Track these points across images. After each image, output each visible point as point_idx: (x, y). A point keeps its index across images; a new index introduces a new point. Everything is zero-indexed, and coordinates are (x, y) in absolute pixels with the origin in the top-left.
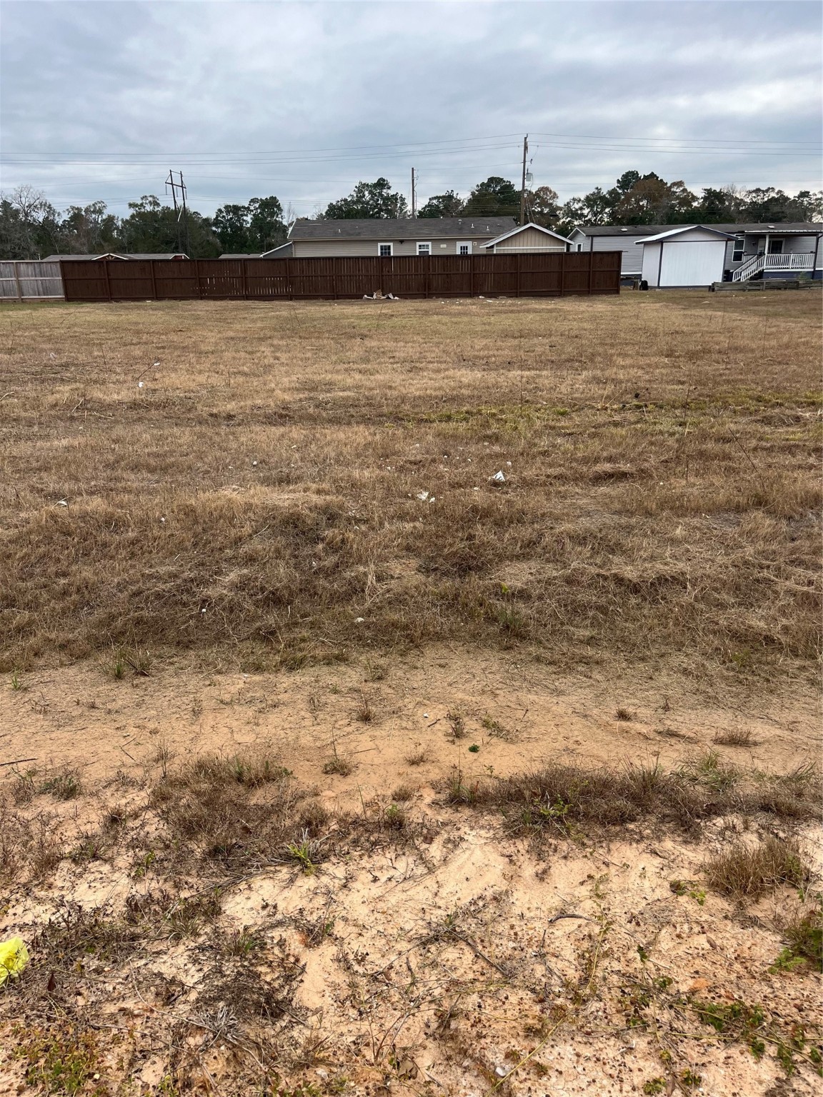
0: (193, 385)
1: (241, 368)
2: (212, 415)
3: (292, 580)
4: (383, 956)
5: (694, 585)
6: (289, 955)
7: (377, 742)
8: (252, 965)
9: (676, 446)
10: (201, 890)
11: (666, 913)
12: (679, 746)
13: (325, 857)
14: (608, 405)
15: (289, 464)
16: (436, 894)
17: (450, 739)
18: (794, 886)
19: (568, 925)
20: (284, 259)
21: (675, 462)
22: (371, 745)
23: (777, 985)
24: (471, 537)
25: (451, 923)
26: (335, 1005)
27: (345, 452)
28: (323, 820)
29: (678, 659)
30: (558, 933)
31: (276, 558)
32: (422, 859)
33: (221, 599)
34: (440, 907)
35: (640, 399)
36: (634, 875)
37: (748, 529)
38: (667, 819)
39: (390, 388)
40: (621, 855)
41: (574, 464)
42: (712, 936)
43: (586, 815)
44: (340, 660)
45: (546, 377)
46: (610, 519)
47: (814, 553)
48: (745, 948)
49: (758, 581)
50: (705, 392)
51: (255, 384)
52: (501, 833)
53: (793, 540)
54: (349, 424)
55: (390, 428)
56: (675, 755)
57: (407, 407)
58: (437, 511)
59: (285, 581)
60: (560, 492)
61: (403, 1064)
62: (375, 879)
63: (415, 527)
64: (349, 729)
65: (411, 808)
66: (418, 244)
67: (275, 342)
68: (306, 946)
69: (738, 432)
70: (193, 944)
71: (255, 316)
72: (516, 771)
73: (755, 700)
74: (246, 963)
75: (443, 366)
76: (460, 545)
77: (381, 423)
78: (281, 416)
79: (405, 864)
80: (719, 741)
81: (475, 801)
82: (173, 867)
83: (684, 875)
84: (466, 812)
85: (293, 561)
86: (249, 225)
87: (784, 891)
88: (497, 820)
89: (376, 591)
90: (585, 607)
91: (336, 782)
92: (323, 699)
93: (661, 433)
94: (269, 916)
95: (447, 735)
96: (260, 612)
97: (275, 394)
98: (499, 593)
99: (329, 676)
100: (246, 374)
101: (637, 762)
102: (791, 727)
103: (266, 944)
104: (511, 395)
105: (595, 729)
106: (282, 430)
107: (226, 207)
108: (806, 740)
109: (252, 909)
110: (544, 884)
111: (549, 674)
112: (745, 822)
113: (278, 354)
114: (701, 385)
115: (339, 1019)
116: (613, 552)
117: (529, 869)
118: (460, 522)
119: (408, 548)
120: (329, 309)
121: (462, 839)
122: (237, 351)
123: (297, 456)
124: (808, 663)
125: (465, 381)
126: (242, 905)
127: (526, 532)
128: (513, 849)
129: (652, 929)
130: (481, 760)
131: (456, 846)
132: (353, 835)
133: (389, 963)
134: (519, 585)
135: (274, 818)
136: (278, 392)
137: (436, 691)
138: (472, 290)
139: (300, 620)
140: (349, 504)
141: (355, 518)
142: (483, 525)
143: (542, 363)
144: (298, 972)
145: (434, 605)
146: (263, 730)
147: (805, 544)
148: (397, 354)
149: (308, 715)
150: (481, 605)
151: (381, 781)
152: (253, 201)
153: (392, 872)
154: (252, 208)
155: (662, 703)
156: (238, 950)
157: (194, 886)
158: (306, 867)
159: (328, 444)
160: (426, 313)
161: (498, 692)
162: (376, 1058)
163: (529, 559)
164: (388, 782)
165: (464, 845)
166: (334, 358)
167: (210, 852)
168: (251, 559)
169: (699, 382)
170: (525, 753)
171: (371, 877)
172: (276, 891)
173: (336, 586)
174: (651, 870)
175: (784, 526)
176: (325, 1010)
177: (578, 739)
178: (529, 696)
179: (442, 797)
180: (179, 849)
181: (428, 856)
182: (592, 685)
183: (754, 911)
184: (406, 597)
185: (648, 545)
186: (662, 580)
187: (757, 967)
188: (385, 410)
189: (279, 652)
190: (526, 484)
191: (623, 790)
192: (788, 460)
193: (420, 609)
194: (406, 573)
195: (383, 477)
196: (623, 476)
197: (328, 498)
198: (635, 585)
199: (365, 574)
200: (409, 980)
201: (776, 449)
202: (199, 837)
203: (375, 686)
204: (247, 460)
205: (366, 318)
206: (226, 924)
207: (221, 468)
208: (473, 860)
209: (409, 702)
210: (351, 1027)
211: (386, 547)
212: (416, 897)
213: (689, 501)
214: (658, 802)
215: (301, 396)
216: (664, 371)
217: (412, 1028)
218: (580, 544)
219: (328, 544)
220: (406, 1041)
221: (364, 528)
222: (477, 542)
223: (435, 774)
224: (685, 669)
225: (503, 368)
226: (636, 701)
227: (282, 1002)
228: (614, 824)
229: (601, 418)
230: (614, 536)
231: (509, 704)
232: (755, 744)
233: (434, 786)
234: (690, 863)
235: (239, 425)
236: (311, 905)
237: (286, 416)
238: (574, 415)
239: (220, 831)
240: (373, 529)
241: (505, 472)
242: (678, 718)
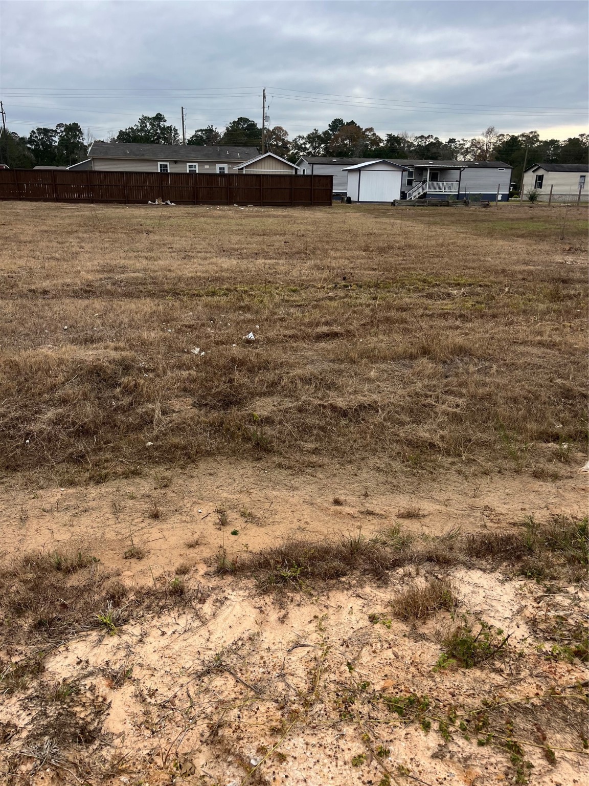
0: (15, 268)
1: (53, 255)
2: (30, 291)
3: (96, 416)
4: (169, 689)
5: (383, 410)
6: (98, 696)
7: (164, 533)
8: (70, 707)
9: (371, 314)
10: (29, 655)
11: (366, 637)
12: (375, 521)
13: (126, 621)
14: (325, 285)
15: (92, 328)
16: (208, 640)
17: (218, 527)
18: (448, 611)
19: (301, 652)
20: (86, 172)
21: (370, 325)
22: (159, 535)
23: (438, 680)
24: (231, 381)
25: (219, 659)
26: (134, 729)
27: (136, 319)
28: (124, 593)
29: (374, 461)
30: (293, 659)
31: (84, 400)
32: (198, 616)
33: (41, 432)
34: (211, 649)
35: (346, 281)
36: (345, 612)
37: (417, 370)
38: (367, 572)
39: (169, 270)
40: (337, 600)
41: (302, 327)
42: (396, 649)
43: (312, 574)
44: (136, 474)
45: (282, 265)
46: (327, 366)
47: (460, 386)
48: (417, 656)
49: (425, 405)
50: (390, 276)
51: (65, 267)
52: (254, 592)
53: (447, 377)
54: (139, 297)
55: (170, 301)
56: (372, 527)
57: (182, 285)
58: (206, 362)
59: (91, 416)
60: (293, 347)
61: (185, 766)
62: (163, 634)
63: (190, 374)
64: (143, 525)
65: (189, 579)
66: (188, 164)
67: (81, 235)
68: (111, 688)
69: (411, 304)
70: (23, 696)
71: (64, 215)
72: (264, 546)
73: (424, 486)
74: (65, 706)
75: (209, 255)
76: (223, 387)
77: (163, 297)
78: (86, 292)
79: (185, 621)
80: (401, 516)
81: (236, 570)
82: (6, 639)
83: (378, 609)
84: (229, 579)
85: (97, 401)
86: (57, 144)
87: (441, 614)
88: (251, 583)
89: (161, 422)
90: (311, 428)
91: (133, 565)
92: (123, 504)
93: (361, 305)
94: (83, 669)
95: (215, 524)
96: (72, 441)
97: (81, 274)
98: (252, 420)
99: (127, 487)
100: (57, 259)
101: (346, 534)
102: (446, 503)
103: (80, 690)
104: (258, 277)
105: (318, 512)
106: (86, 302)
107: (38, 129)
108: (455, 511)
109: (69, 665)
110: (285, 625)
111: (287, 476)
112: (417, 570)
113: (83, 244)
114: (387, 271)
115: (137, 739)
116: (329, 388)
117: (274, 615)
118: (224, 370)
119: (185, 390)
120: (122, 210)
121: (226, 598)
122: (50, 241)
123: (99, 322)
124: (456, 460)
125: (225, 266)
126: (61, 663)
127: (271, 376)
128: (262, 602)
129: (356, 649)
130: (240, 540)
131: (222, 604)
132: (147, 602)
133: (173, 693)
134: (266, 414)
135: (86, 595)
136: (83, 273)
137: (208, 492)
138: (229, 200)
139: (104, 446)
140: (140, 357)
141: (144, 368)
142: (240, 371)
143: (280, 254)
144: (105, 708)
145: (205, 431)
146: (77, 530)
147: (453, 380)
148: (174, 246)
149: (111, 516)
150: (239, 429)
151: (167, 561)
152: (59, 125)
153: (176, 627)
154: (59, 131)
155: (363, 492)
156: (59, 697)
157: (24, 652)
158: (111, 630)
159: (123, 313)
160: (195, 215)
161: (252, 491)
162: (164, 763)
163: (272, 395)
164: (172, 561)
165: (228, 603)
166: (126, 248)
167: (35, 625)
168: (64, 401)
169: (385, 269)
170: (270, 533)
171: (160, 632)
172: (88, 650)
173: (131, 419)
174: (356, 608)
175: (440, 368)
176: (126, 733)
177: (308, 520)
178: (274, 492)
179: (212, 569)
180: (10, 625)
181: (201, 613)
182: (317, 482)
183: (423, 630)
184: (184, 425)
185: (352, 383)
186: (362, 407)
187: (425, 668)
188: (166, 287)
189: (88, 470)
190: (270, 341)
191: (339, 555)
192: (442, 323)
193: (194, 434)
194: (184, 408)
195: (165, 338)
196: (335, 335)
197: (123, 353)
198: (344, 411)
199: (153, 410)
200: (189, 704)
201: (435, 316)
202: (27, 614)
203: (162, 492)
204: (59, 325)
205: (150, 218)
206: (49, 678)
207: (38, 331)
208: (234, 613)
209: (187, 503)
210: (146, 743)
211: (169, 389)
212: (194, 644)
213: (379, 352)
214: (361, 561)
215: (102, 276)
216: (362, 261)
217: (191, 738)
218: (307, 384)
219: (124, 388)
220: (186, 748)
221: (151, 375)
222: (236, 384)
223: (206, 553)
224: (378, 468)
225: (252, 258)
226: (346, 491)
227: (94, 731)
228: (332, 579)
229: (321, 295)
230: (330, 377)
231: (260, 499)
232: (424, 516)
233: (206, 562)
234: (381, 601)
235: (53, 298)
236: (115, 658)
237: (89, 291)
238: (302, 292)
239: (43, 609)
240: (158, 376)
241: (255, 333)
242: (374, 502)
